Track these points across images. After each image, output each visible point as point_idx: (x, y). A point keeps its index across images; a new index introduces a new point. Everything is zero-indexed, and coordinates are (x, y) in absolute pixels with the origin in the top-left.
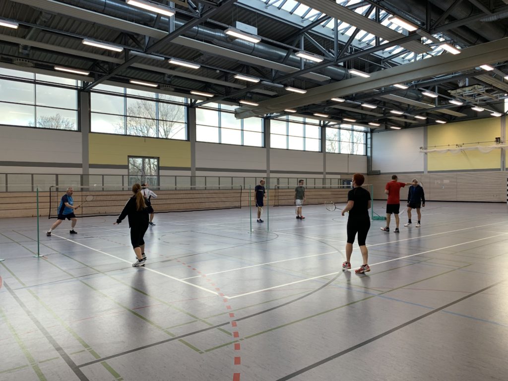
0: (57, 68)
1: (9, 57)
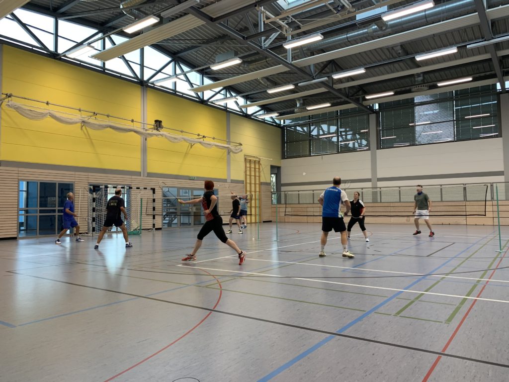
0: (439, 85)
1: (408, 88)
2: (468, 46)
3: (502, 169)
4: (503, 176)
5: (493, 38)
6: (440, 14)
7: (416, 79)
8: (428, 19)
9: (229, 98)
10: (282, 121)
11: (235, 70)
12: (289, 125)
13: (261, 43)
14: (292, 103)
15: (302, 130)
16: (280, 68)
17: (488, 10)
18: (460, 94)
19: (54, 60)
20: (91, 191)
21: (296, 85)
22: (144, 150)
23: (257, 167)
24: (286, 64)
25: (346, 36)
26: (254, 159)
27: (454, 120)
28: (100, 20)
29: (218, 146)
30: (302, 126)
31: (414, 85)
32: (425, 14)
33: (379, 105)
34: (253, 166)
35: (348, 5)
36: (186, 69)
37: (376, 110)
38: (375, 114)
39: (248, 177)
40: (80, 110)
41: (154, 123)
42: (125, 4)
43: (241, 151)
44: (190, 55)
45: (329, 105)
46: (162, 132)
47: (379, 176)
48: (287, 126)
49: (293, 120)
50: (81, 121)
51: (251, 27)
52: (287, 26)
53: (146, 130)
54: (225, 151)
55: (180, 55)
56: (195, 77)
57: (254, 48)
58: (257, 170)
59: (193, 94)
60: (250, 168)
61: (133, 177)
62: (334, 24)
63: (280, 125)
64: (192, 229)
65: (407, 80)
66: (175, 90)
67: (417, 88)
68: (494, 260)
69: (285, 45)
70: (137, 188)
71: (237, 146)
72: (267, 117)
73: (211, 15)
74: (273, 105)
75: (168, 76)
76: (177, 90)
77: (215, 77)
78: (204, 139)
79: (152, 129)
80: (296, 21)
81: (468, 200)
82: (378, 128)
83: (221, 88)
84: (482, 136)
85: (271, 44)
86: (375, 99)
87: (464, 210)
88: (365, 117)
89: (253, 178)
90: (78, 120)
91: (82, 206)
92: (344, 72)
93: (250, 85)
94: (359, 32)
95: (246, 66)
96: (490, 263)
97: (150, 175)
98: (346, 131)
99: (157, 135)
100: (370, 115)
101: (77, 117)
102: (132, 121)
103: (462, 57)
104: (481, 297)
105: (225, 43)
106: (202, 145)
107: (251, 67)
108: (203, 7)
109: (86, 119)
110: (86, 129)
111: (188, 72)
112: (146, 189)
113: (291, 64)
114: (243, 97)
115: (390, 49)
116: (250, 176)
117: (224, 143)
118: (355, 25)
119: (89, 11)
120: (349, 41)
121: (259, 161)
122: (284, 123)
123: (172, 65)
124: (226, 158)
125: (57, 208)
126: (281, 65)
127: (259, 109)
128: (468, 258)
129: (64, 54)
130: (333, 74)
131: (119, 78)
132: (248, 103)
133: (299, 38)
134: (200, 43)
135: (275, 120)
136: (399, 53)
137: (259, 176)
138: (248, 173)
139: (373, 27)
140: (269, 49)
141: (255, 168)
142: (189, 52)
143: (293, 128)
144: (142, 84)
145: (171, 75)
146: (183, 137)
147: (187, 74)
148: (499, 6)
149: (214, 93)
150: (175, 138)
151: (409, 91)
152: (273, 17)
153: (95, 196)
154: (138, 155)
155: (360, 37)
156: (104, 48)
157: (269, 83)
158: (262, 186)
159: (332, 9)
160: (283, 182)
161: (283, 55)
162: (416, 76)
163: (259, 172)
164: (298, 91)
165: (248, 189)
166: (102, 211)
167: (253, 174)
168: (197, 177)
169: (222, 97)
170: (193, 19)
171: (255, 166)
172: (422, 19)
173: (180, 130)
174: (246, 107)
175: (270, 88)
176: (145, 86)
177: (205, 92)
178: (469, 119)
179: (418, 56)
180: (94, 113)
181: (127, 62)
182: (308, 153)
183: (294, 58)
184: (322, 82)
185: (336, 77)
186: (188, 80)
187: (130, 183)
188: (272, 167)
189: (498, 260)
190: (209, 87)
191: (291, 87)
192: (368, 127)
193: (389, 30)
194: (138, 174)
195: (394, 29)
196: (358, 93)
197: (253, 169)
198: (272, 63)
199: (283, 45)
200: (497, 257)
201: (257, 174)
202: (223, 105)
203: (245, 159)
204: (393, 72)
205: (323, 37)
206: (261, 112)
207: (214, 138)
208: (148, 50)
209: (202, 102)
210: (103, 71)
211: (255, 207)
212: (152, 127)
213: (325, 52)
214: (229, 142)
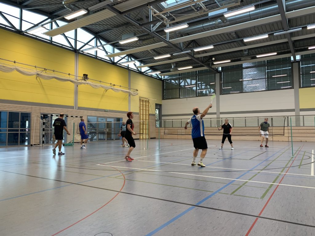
0: (258, 56)
1: (239, 58)
2: (274, 34)
3: (294, 108)
4: (294, 112)
5: (289, 30)
6: (259, 14)
7: (244, 53)
8: (251, 17)
9: (130, 61)
10: (163, 77)
11: (134, 44)
12: (167, 79)
13: (150, 28)
14: (169, 66)
15: (175, 82)
16: (162, 44)
17: (286, 13)
18: (269, 63)
19: (19, 35)
20: (42, 118)
21: (172, 55)
22: (76, 93)
23: (147, 104)
24: (166, 42)
25: (202, 26)
26: (145, 99)
27: (266, 78)
28: (49, 11)
29: (123, 91)
30: (175, 80)
31: (242, 57)
32: (250, 14)
33: (222, 68)
34: (144, 104)
35: (204, 7)
36: (103, 43)
37: (219, 71)
38: (219, 74)
39: (141, 110)
40: (35, 67)
41: (83, 76)
42: (66, 1)
43: (137, 94)
44: (106, 34)
45: (191, 67)
46: (88, 81)
47: (221, 111)
48: (166, 80)
49: (170, 76)
50: (36, 74)
51: (144, 18)
52: (166, 18)
53: (78, 80)
54: (128, 94)
55: (100, 34)
56: (109, 48)
57: (146, 31)
58: (147, 106)
59: (107, 58)
60: (143, 105)
61: (69, 109)
62: (195, 18)
63: (162, 79)
64: (106, 142)
65: (239, 53)
66: (96, 56)
67: (245, 58)
68: (289, 162)
69: (165, 30)
70: (72, 117)
71: (135, 91)
72: (154, 74)
73: (120, 10)
74: (157, 67)
75: (92, 47)
76: (98, 55)
77: (122, 48)
78: (114, 86)
79: (81, 79)
80: (172, 15)
81: (273, 126)
82: (221, 82)
83: (126, 55)
84: (282, 88)
85: (156, 29)
86: (219, 64)
87: (272, 132)
88: (213, 75)
89: (144, 111)
90: (34, 73)
91: (36, 127)
92: (201, 47)
93: (143, 54)
94: (210, 24)
95: (141, 42)
96: (286, 163)
97: (80, 108)
98: (201, 84)
99: (84, 83)
100: (216, 74)
101: (34, 71)
102: (69, 74)
103: (271, 40)
104: (281, 184)
105: (128, 27)
106: (113, 90)
107: (144, 43)
108: (115, 5)
109: (39, 73)
110: (39, 79)
111: (105, 45)
112: (77, 117)
113: (169, 42)
114: (139, 61)
115: (229, 34)
116: (143, 110)
117: (127, 90)
118: (207, 19)
119: (42, 5)
120: (204, 29)
121: (148, 101)
122: (164, 78)
123: (94, 40)
124: (128, 99)
125: (20, 129)
126: (163, 42)
127: (149, 69)
128: (273, 161)
129: (26, 31)
130: (194, 48)
131: (61, 47)
132: (142, 65)
133: (174, 26)
134: (112, 27)
135: (159, 76)
136: (234, 37)
137: (148, 110)
138: (141, 108)
139: (219, 21)
140: (156, 32)
141: (146, 105)
142: (105, 32)
143: (169, 81)
144: (76, 51)
145: (94, 46)
146: (101, 85)
147: (104, 46)
148: (293, 10)
149: (121, 58)
150: (96, 86)
151: (240, 60)
152: (158, 12)
153: (44, 121)
154: (73, 96)
155: (211, 26)
156: (52, 28)
157: (155, 53)
158: (150, 116)
159: (194, 9)
160: (162, 114)
161: (164, 36)
162: (244, 51)
163: (148, 108)
164: (173, 58)
165: (141, 118)
166: (49, 131)
167: (144, 108)
168: (110, 110)
169: (126, 61)
170: (109, 12)
171: (146, 103)
172: (248, 17)
173: (99, 81)
174: (141, 67)
175: (156, 56)
176: (77, 53)
177: (115, 57)
178: (275, 77)
179: (245, 39)
180: (45, 69)
181: (66, 37)
182: (178, 97)
183: (170, 38)
184: (187, 53)
185: (196, 50)
186: (105, 50)
187: (67, 114)
188: (156, 105)
189: (291, 162)
190: (118, 55)
191: (169, 56)
192: (215, 81)
193: (228, 23)
194: (72, 107)
195: (231, 22)
196: (209, 61)
197: (144, 106)
198: (157, 41)
199: (164, 30)
200: (290, 160)
201: (147, 109)
202: (126, 66)
203: (140, 99)
204: (230, 48)
205: (188, 25)
206: (150, 71)
207: (120, 86)
208: (80, 30)
209: (114, 64)
210: (51, 43)
211: (146, 129)
212: (82, 78)
213: (189, 35)
214: (130, 89)
